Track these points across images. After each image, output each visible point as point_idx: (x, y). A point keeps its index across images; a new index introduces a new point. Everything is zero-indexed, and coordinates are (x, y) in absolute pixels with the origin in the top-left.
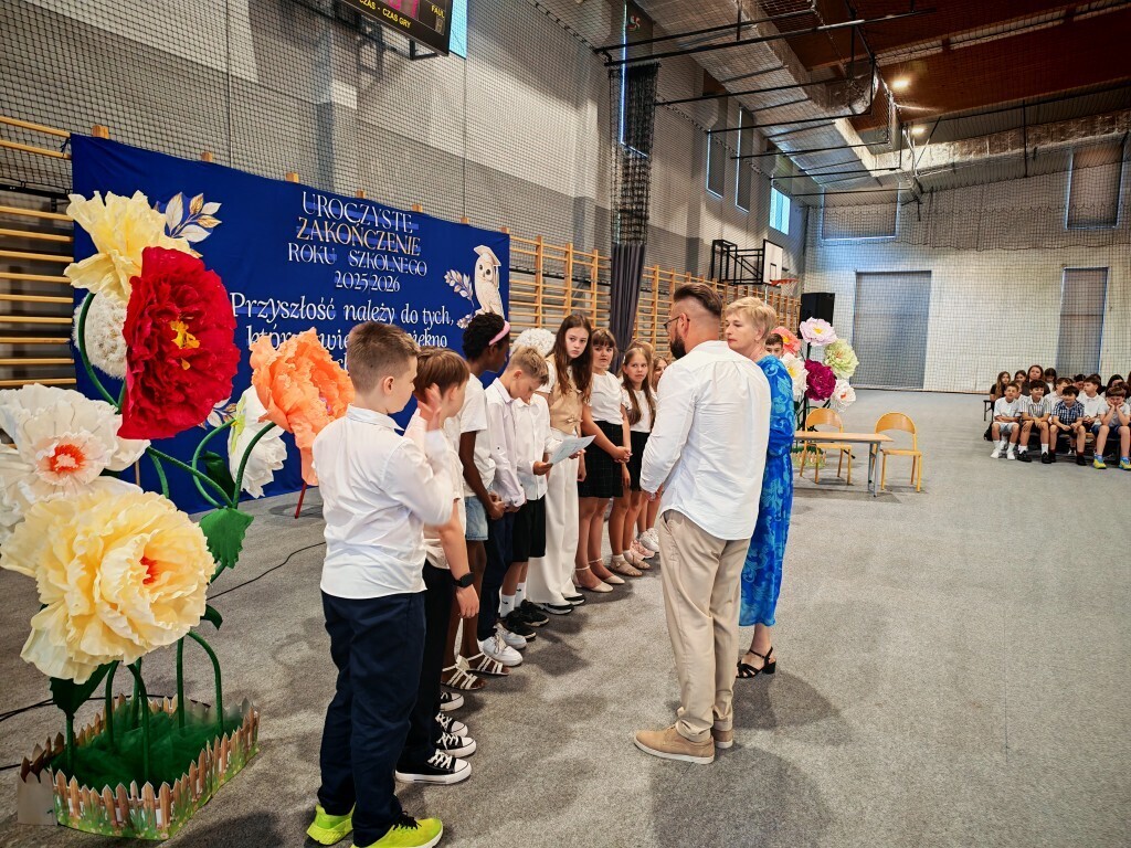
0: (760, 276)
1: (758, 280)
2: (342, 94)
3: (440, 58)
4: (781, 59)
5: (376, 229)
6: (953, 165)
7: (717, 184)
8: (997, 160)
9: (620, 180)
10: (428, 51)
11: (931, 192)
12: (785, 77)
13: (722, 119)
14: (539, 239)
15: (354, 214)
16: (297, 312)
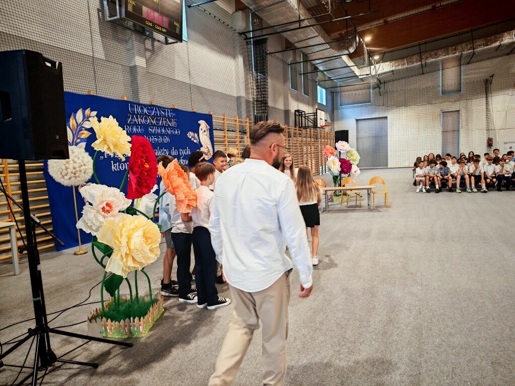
0: (316, 124)
1: (315, 126)
2: (140, 62)
3: (179, 44)
4: (317, 32)
5: (158, 117)
6: (392, 71)
7: (294, 86)
8: (410, 68)
9: (255, 88)
10: (173, 41)
11: (384, 83)
12: (320, 40)
13: (295, 58)
14: (224, 115)
15: (150, 111)
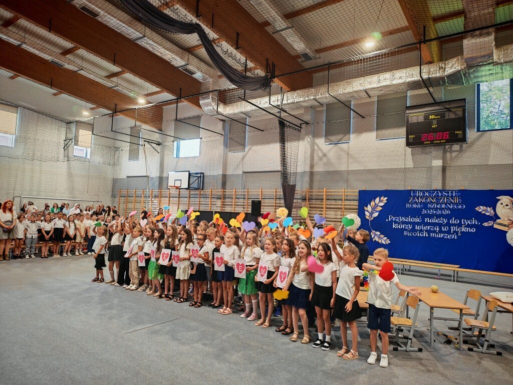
2: (436, 163)
5: (440, 197)
15: (430, 194)
16: (408, 220)
